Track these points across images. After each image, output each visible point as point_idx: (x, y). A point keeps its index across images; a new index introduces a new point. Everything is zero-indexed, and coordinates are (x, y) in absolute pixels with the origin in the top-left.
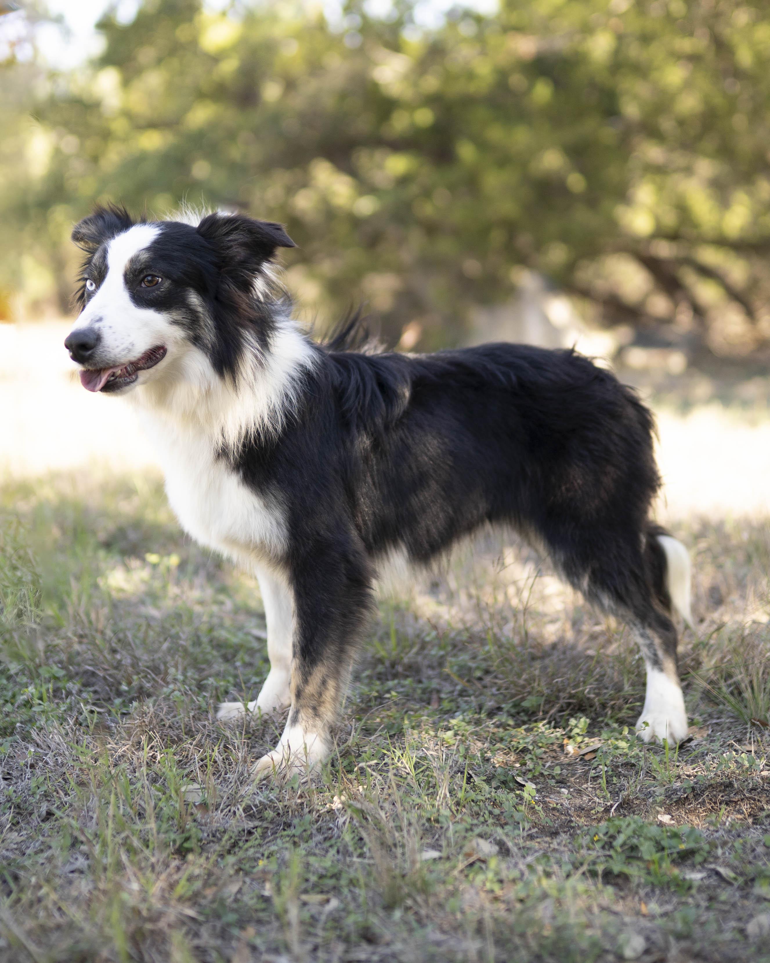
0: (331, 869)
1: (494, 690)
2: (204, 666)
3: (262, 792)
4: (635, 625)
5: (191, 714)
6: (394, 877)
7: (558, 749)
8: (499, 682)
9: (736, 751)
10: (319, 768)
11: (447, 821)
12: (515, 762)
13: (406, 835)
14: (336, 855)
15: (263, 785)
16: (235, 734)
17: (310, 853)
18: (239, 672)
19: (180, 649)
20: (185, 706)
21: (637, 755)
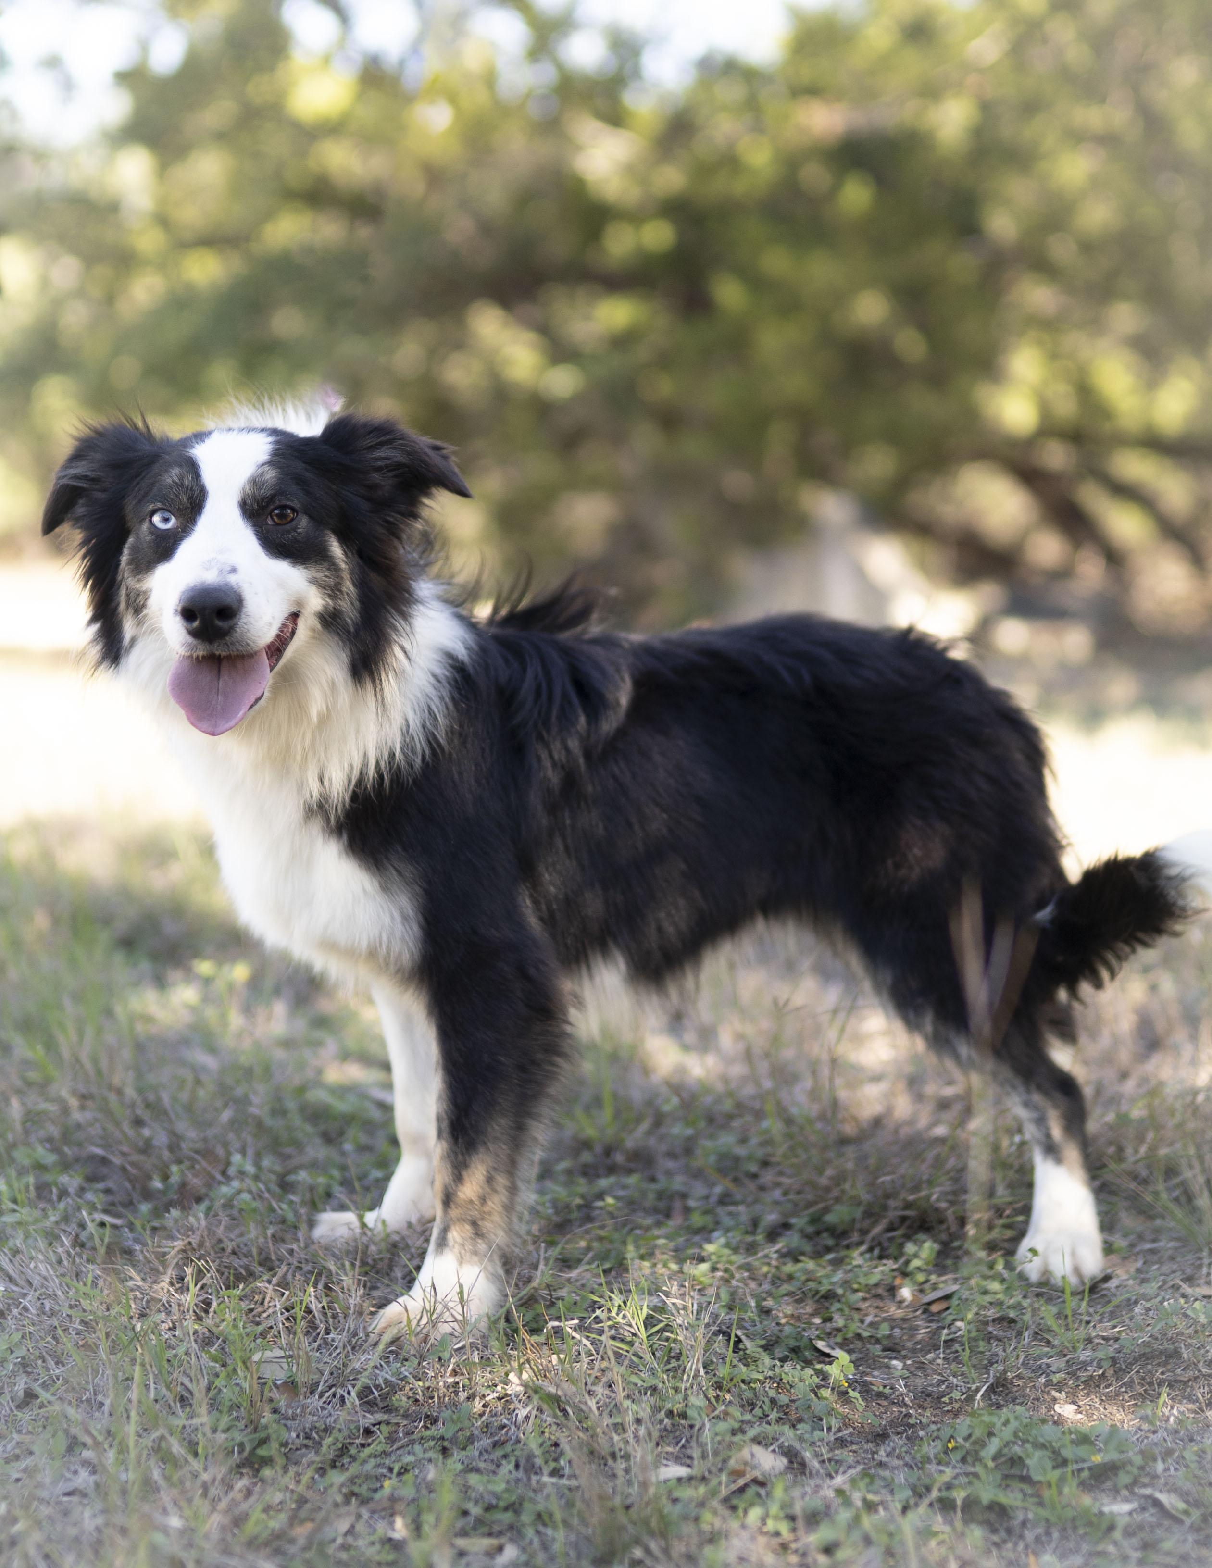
0: (505, 1496)
1: (777, 1194)
2: (288, 1150)
3: (388, 1363)
4: (1014, 1087)
5: (270, 1232)
6: (612, 1510)
7: (886, 1294)
8: (786, 1181)
9: (1184, 1296)
10: (483, 1325)
11: (699, 1415)
12: (813, 1315)
13: (631, 1440)
14: (514, 1472)
15: (391, 1352)
16: (343, 1265)
17: (471, 1469)
18: (349, 1162)
19: (250, 1120)
20: (258, 1218)
21: (1019, 1304)
